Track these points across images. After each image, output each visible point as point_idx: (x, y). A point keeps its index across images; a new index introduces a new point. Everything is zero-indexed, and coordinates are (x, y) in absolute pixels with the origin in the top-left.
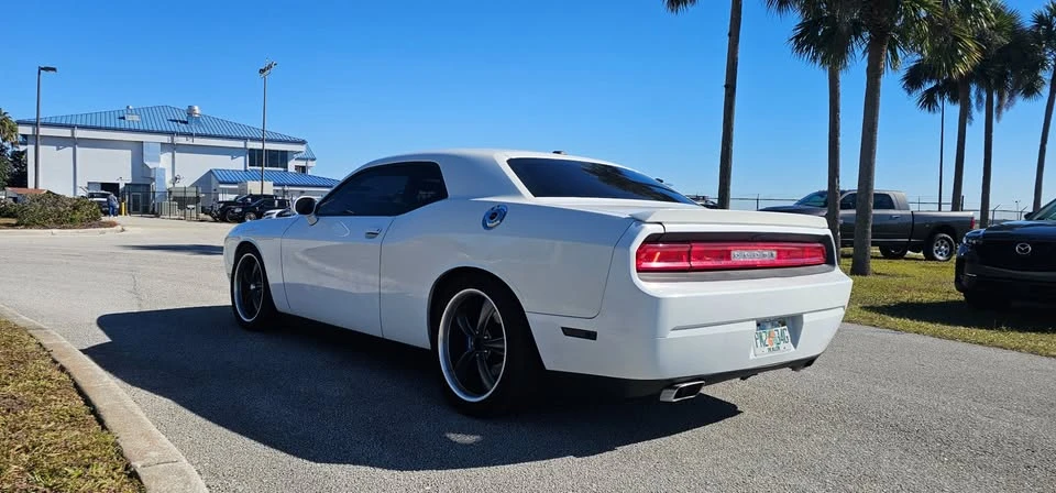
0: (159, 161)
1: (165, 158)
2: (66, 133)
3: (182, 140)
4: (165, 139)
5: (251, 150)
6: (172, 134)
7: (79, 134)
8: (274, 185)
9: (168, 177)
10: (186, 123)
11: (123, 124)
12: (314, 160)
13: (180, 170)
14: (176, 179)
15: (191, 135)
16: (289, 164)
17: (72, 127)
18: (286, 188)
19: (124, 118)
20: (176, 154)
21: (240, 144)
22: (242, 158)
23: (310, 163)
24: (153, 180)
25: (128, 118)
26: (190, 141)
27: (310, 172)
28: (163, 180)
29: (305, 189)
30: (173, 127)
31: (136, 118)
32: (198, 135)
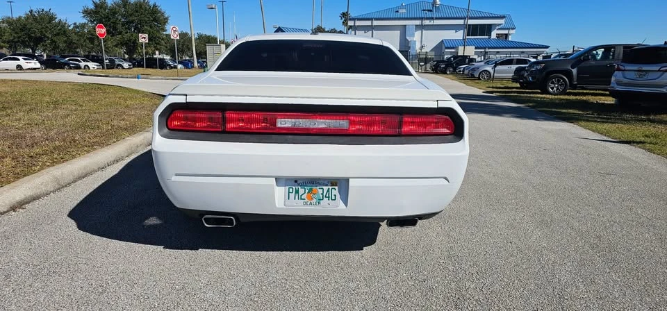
0: (414, 36)
1: (418, 34)
2: (368, 23)
3: (427, 22)
4: (418, 22)
5: (469, 25)
6: (421, 19)
7: (376, 23)
8: (476, 48)
9: (418, 46)
10: (431, 11)
11: (398, 15)
12: (513, 29)
13: (425, 41)
14: (422, 47)
15: (432, 19)
16: (492, 33)
17: (371, 19)
18: (487, 50)
19: (398, 12)
20: (424, 31)
21: (461, 22)
22: (462, 31)
23: (511, 32)
24: (410, 47)
25: (401, 11)
26: (431, 23)
27: (510, 38)
28: (414, 48)
29: (499, 50)
30: (423, 14)
31: (404, 11)
32: (437, 18)
